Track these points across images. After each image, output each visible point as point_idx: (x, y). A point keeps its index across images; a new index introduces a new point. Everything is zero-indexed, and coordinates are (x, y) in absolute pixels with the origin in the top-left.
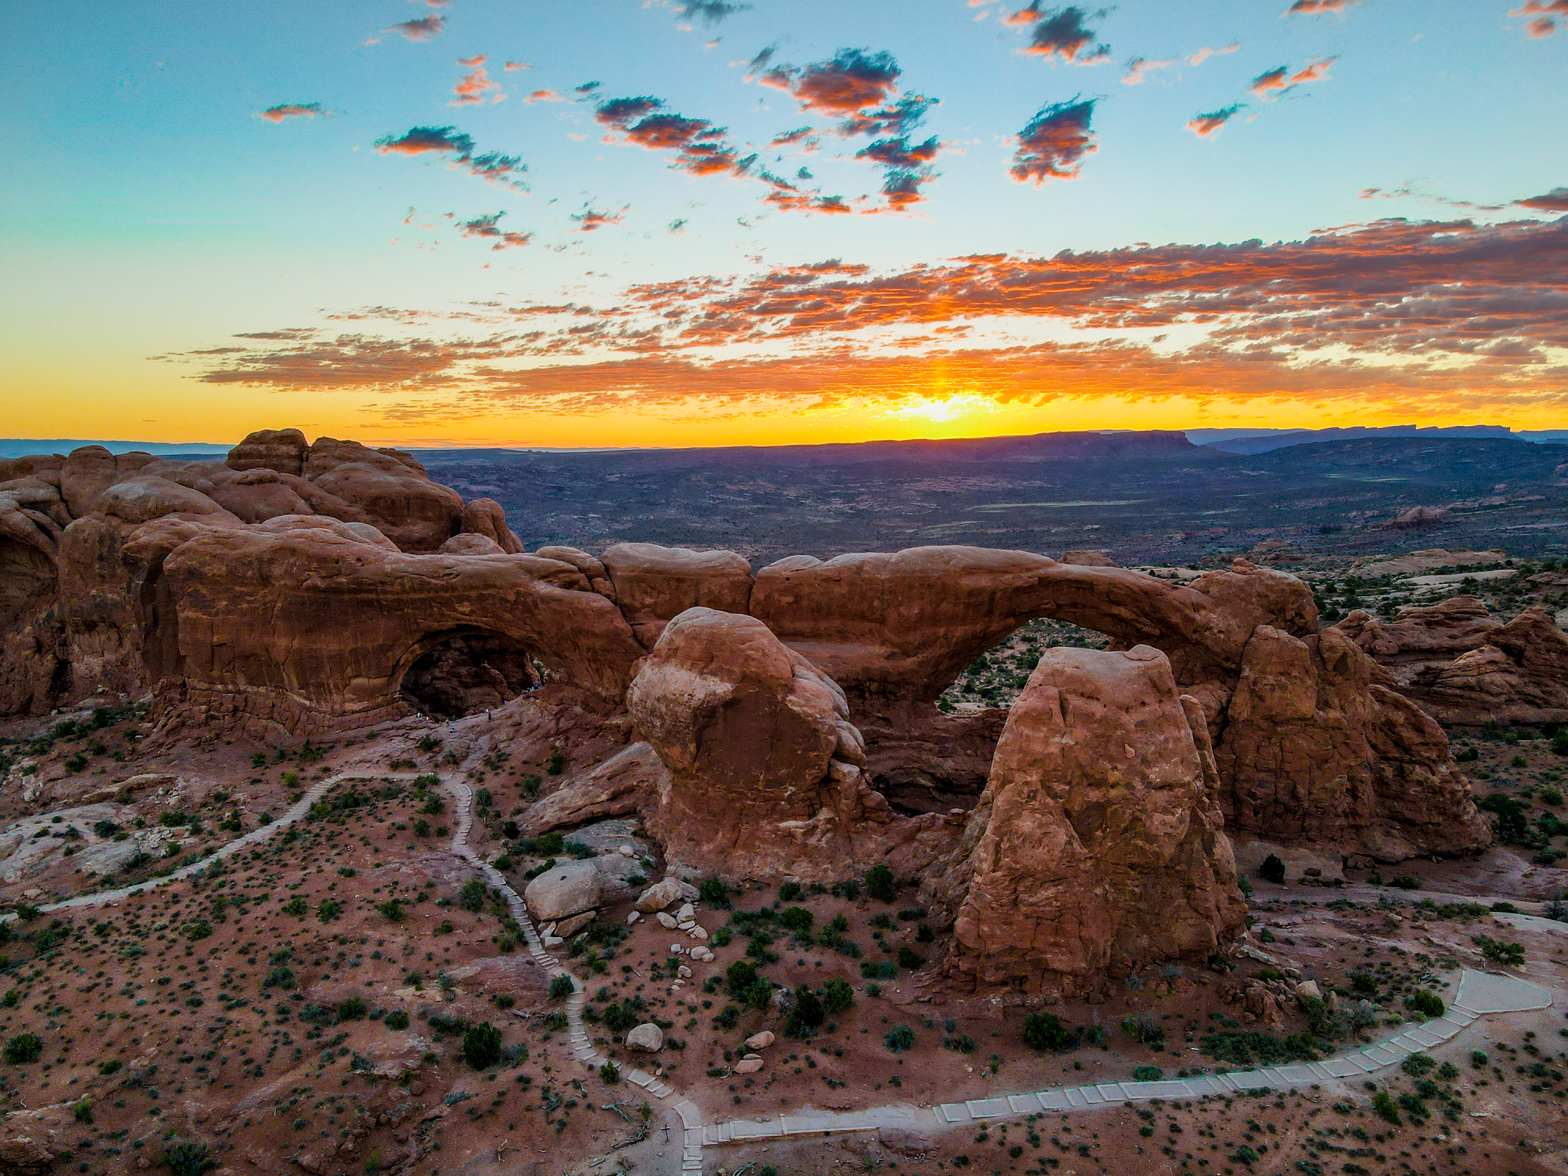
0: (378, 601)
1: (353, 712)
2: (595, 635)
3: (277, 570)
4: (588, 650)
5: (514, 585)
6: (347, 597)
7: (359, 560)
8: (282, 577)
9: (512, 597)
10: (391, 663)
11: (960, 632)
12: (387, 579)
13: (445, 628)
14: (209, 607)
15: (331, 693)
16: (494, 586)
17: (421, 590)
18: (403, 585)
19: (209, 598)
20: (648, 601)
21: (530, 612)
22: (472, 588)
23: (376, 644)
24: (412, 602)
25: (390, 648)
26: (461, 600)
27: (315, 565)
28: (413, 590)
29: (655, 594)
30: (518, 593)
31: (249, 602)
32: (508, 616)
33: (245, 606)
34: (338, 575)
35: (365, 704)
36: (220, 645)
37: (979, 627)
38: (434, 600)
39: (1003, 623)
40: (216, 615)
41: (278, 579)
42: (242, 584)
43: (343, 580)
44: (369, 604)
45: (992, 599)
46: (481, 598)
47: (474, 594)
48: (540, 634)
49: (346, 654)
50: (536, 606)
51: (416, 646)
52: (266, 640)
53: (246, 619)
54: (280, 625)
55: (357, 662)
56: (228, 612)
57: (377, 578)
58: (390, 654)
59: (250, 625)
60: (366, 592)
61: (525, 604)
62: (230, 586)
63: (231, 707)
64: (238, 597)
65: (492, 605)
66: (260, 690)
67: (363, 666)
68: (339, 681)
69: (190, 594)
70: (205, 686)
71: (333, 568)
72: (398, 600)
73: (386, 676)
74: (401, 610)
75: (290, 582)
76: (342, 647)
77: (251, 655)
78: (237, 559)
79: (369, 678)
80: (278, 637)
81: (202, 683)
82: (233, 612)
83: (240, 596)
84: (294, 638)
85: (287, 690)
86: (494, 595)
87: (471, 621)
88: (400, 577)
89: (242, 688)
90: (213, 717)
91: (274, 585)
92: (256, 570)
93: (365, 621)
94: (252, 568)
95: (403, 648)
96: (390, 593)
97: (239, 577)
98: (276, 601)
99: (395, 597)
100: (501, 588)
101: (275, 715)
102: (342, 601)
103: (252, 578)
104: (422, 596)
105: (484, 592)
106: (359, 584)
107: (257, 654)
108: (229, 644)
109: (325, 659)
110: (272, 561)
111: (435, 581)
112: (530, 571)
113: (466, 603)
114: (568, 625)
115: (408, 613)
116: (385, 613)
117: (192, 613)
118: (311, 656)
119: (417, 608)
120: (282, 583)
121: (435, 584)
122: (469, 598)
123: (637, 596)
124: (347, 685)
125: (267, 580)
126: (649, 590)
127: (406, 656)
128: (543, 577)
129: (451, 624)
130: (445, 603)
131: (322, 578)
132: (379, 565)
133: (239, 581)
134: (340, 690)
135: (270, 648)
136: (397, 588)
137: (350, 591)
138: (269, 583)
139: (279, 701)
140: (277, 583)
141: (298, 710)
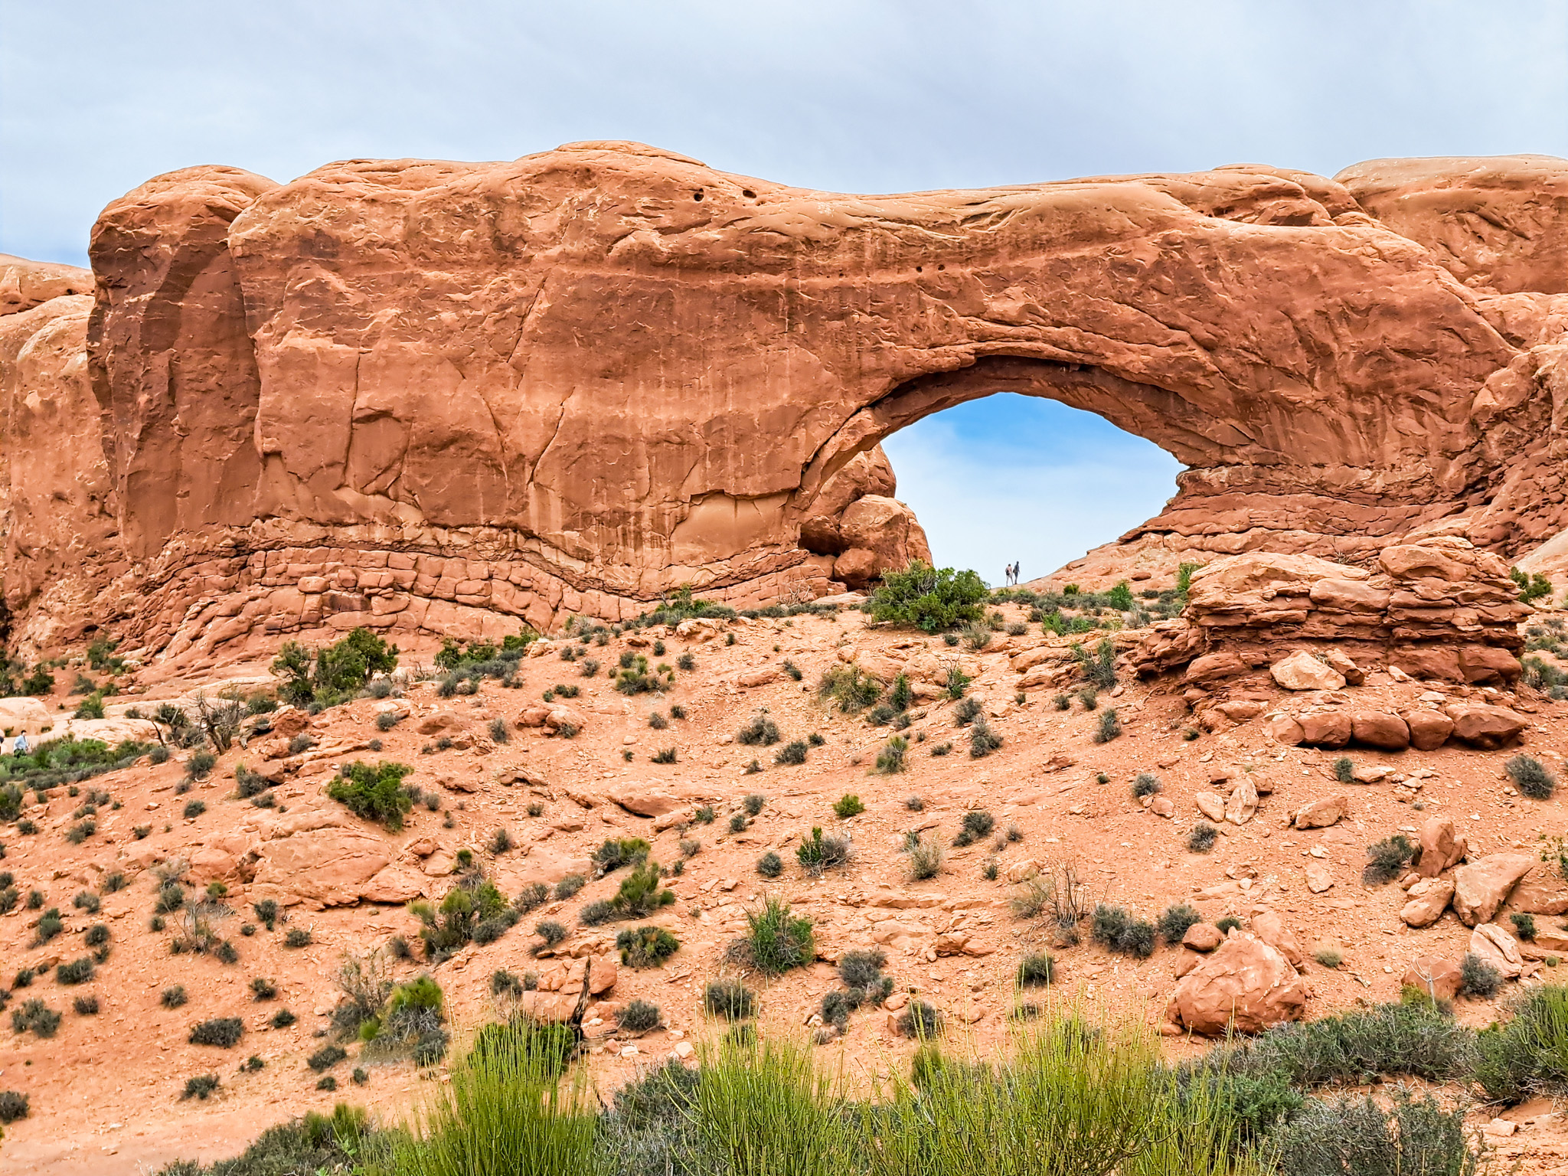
0: (790, 293)
2: (1391, 312)
3: (539, 224)
4: (1361, 359)
5: (1160, 224)
6: (715, 283)
7: (748, 193)
8: (554, 238)
9: (1147, 259)
10: (802, 456)
12: (823, 234)
13: (944, 363)
14: (350, 322)
15: (639, 541)
16: (1099, 235)
17: (901, 263)
18: (859, 248)
19: (354, 298)
20: (1484, 255)
21: (1197, 288)
22: (1038, 244)
23: (772, 405)
24: (876, 294)
25: (802, 418)
26: (1000, 283)
27: (646, 200)
28: (883, 263)
29: (1501, 236)
30: (1168, 242)
31: (457, 305)
32: (1128, 313)
33: (448, 316)
34: (700, 225)
35: (722, 569)
36: (373, 417)
38: (925, 286)
40: (372, 339)
41: (540, 244)
42: (442, 265)
43: (712, 234)
44: (762, 301)
46: (1060, 271)
47: (1038, 261)
48: (1208, 347)
49: (697, 435)
50: (1213, 269)
51: (865, 415)
52: (500, 396)
53: (449, 348)
54: (540, 357)
55: (719, 454)
56: (402, 332)
57: (799, 229)
58: (801, 434)
59: (459, 363)
60: (763, 268)
61: (1183, 271)
62: (411, 268)
63: (387, 577)
64: (431, 296)
65: (1086, 288)
66: (456, 539)
67: (731, 465)
68: (666, 507)
69: (301, 296)
70: (316, 532)
71: (690, 209)
72: (841, 290)
73: (783, 492)
74: (842, 316)
75: (576, 247)
76: (688, 414)
77: (452, 441)
78: (433, 204)
79: (739, 499)
80: (530, 391)
81: (303, 526)
82: (416, 333)
83: (434, 294)
84: (570, 392)
85: (529, 535)
86: (1095, 260)
87: (1017, 338)
88: (855, 229)
89: (408, 534)
90: (335, 605)
91: (529, 260)
92: (483, 228)
93: (749, 348)
94: (475, 223)
95: (834, 419)
96: (825, 271)
97: (435, 247)
98: (532, 299)
99: (836, 281)
100: (1119, 236)
101: (496, 598)
102: (704, 291)
103: (470, 248)
104: (902, 277)
105: (1067, 255)
106: (751, 247)
107: (469, 436)
108: (399, 412)
109: (642, 447)
110: (525, 203)
111: (940, 236)
112: (1187, 199)
113: (1014, 290)
114: (1305, 306)
115: (860, 325)
116: (802, 327)
117: (303, 341)
118: (606, 440)
119: (885, 312)
120: (554, 251)
121: (942, 245)
122: (1025, 277)
123: (1458, 245)
124: (682, 520)
125: (511, 248)
126: (1486, 229)
127: (838, 438)
128: (1220, 212)
129: (965, 350)
130: (956, 294)
131: (664, 231)
132: (801, 204)
133: (435, 255)
134: (662, 533)
135: (505, 420)
136: (843, 258)
137: (723, 267)
138: (517, 255)
139: (504, 565)
140: (538, 256)
141: (555, 583)
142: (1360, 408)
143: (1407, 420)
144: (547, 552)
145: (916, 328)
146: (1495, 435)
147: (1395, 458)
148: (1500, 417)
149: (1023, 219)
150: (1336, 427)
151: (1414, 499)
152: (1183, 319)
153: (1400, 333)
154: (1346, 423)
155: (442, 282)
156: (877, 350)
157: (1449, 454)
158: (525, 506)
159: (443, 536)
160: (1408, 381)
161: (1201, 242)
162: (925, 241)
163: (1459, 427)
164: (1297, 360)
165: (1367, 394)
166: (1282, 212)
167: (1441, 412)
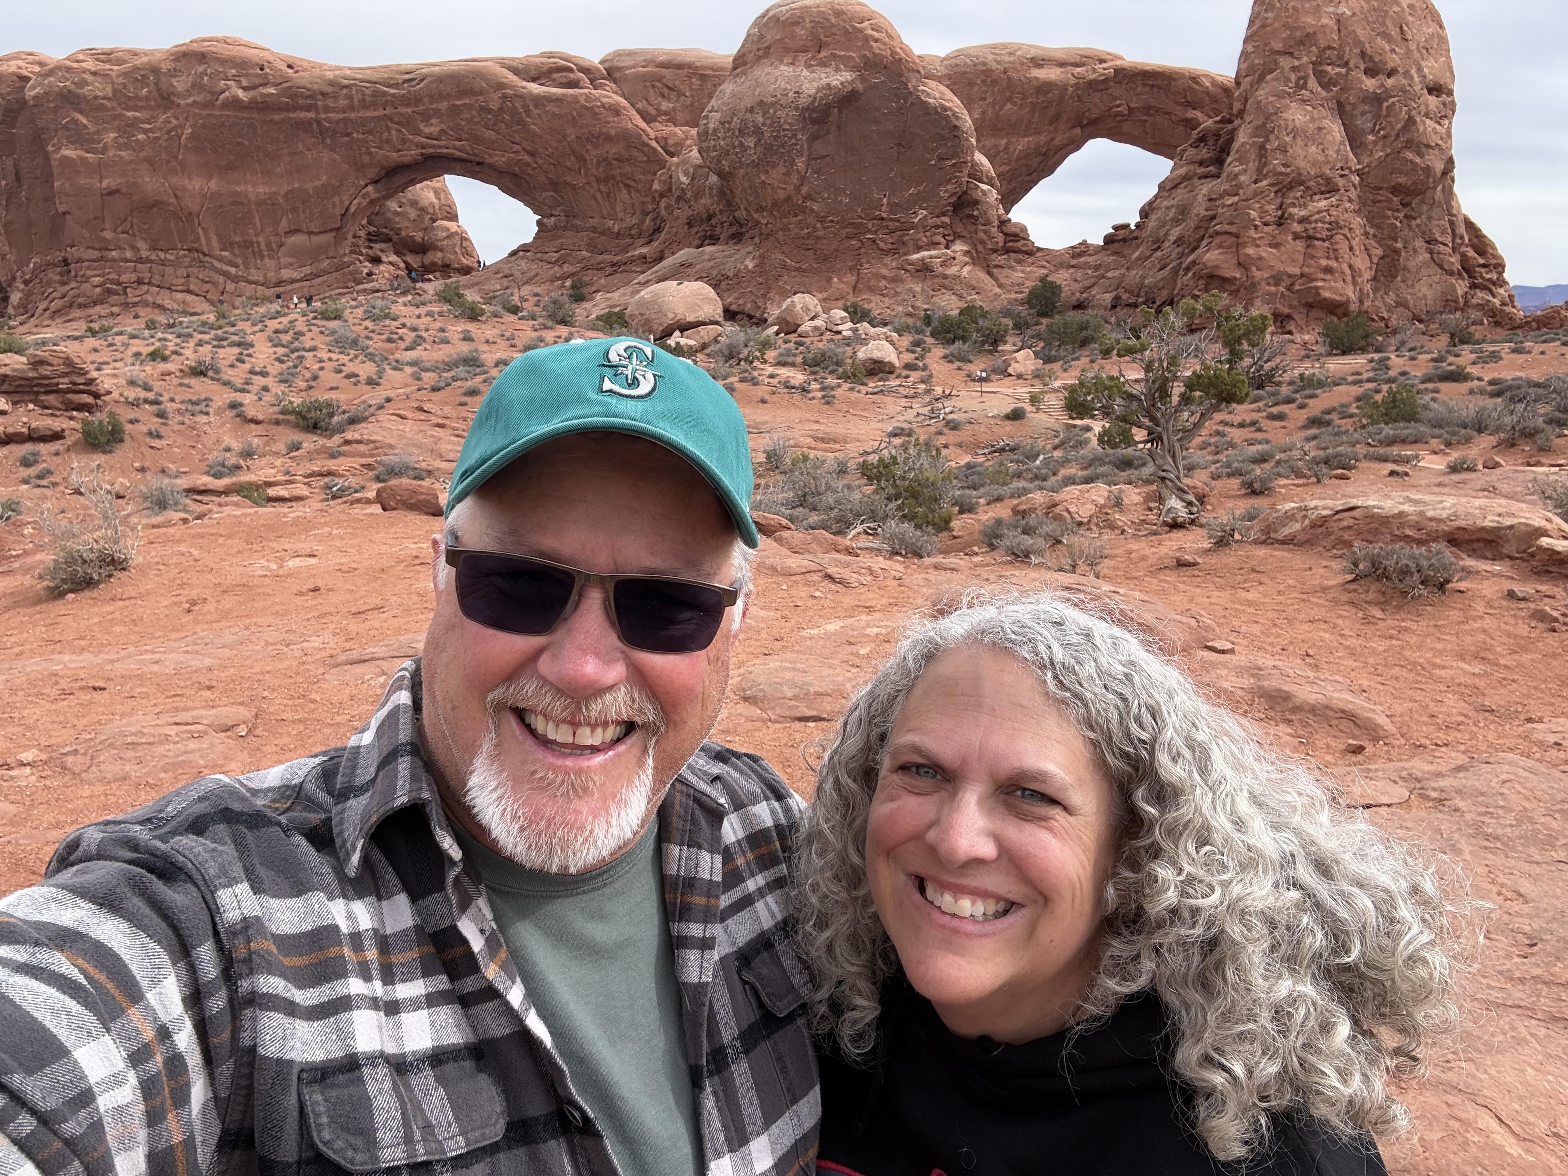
0: (318, 122)
1: (293, 281)
2: (609, 138)
3: (180, 84)
4: (599, 163)
5: (501, 86)
6: (277, 117)
7: (290, 66)
8: (189, 93)
9: (494, 105)
10: (339, 211)
11: (1022, 144)
12: (329, 89)
13: (406, 160)
14: (92, 141)
15: (262, 258)
16: (471, 92)
17: (374, 105)
18: (350, 97)
19: (93, 128)
20: (665, 105)
21: (520, 122)
22: (442, 97)
23: (318, 183)
24: (363, 122)
25: (335, 191)
26: (426, 117)
27: (233, 71)
28: (364, 105)
29: (673, 96)
30: (504, 97)
31: (145, 131)
32: (491, 134)
33: (141, 137)
34: (264, 85)
35: (307, 270)
36: (112, 193)
37: (1043, 138)
38: (389, 118)
39: (1067, 135)
40: (104, 150)
41: (183, 96)
42: (134, 108)
43: (272, 90)
44: (304, 126)
45: (1061, 98)
46: (454, 111)
47: (444, 105)
48: (532, 154)
49: (281, 200)
50: (528, 112)
51: (370, 188)
52: (174, 180)
53: (143, 154)
54: (192, 159)
55: (294, 210)
56: (119, 146)
57: (316, 87)
58: (336, 199)
59: (150, 161)
60: (302, 108)
61: (514, 112)
62: (119, 111)
63: (133, 277)
64: (131, 126)
65: (470, 121)
66: (169, 256)
67: (302, 216)
68: (272, 238)
69: (65, 127)
70: (95, 254)
71: (258, 75)
72: (345, 120)
73: (332, 230)
74: (348, 135)
75: (200, 99)
76: (274, 189)
77: (154, 206)
78: (125, 74)
79: (310, 233)
80: (190, 178)
81: (90, 251)
82: (126, 147)
83: (133, 124)
84: (211, 178)
85: (205, 255)
86: (472, 106)
87: (440, 147)
88: (347, 87)
89: (144, 254)
90: (110, 292)
91: (179, 105)
92: (152, 87)
93: (301, 152)
94: (148, 85)
95: (353, 190)
96: (333, 110)
97: (130, 98)
98: (182, 127)
99: (341, 116)
100: (481, 92)
101: (192, 287)
102: (272, 122)
103: (147, 99)
104: (376, 114)
105: (458, 103)
106: (293, 97)
107: (162, 202)
108: (124, 190)
109: (253, 207)
110: (174, 73)
111: (392, 91)
112: (516, 71)
113: (433, 121)
114: (572, 134)
115: (358, 140)
116: (328, 141)
117: (69, 152)
118: (234, 203)
119: (370, 132)
120: (190, 100)
121: (393, 95)
122: (437, 113)
123: (652, 100)
124: (281, 245)
125: (168, 99)
126: (666, 91)
127: (355, 202)
128: (534, 80)
129: (413, 153)
130: (407, 122)
131: (245, 89)
132: (317, 71)
133: (130, 103)
134: (273, 252)
135: (179, 193)
136: (343, 103)
137: (281, 108)
138: (172, 102)
139: (195, 270)
140: (182, 102)
141: (221, 279)
142: (603, 188)
143: (623, 195)
144: (217, 264)
145: (388, 141)
146: (663, 204)
147: (621, 215)
148: (662, 195)
149: (432, 82)
150: (594, 197)
151: (632, 236)
152: (518, 139)
153: (614, 150)
154: (598, 195)
155: (136, 118)
156: (370, 153)
157: (645, 213)
158: (199, 239)
159: (162, 255)
160: (621, 175)
161: (520, 96)
162: (385, 93)
163: (648, 199)
164: (571, 162)
165: (606, 180)
166: (564, 80)
167: (637, 190)
